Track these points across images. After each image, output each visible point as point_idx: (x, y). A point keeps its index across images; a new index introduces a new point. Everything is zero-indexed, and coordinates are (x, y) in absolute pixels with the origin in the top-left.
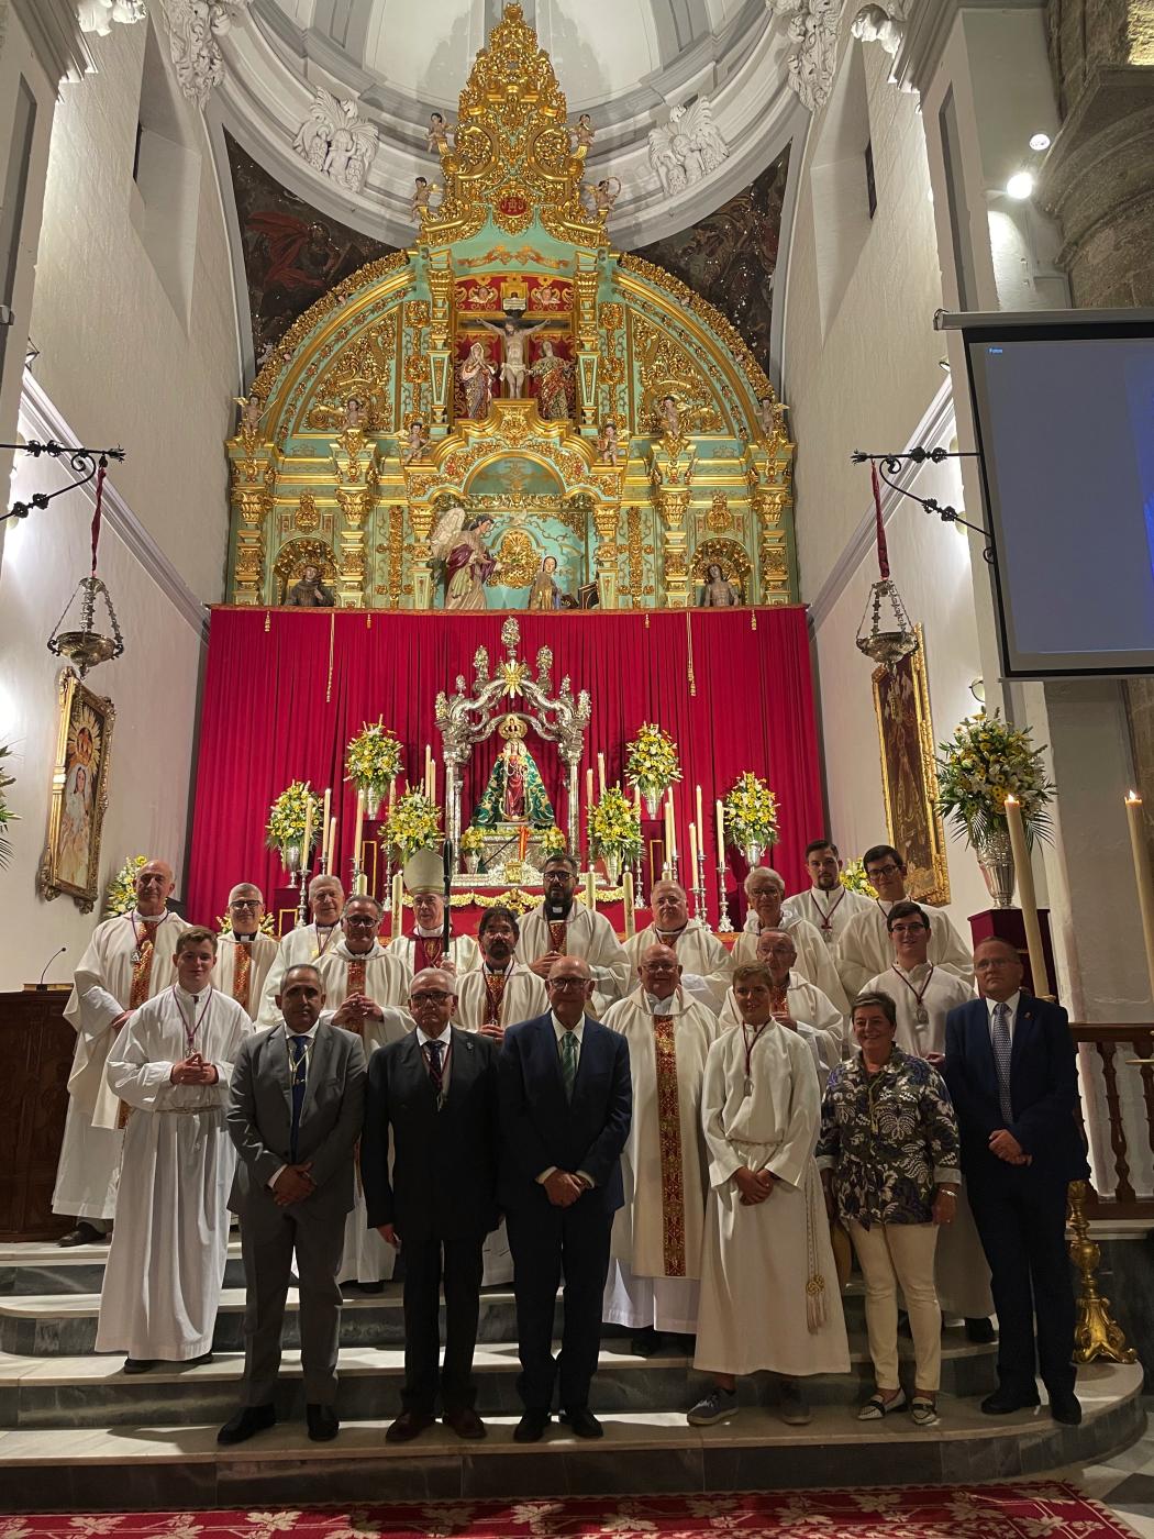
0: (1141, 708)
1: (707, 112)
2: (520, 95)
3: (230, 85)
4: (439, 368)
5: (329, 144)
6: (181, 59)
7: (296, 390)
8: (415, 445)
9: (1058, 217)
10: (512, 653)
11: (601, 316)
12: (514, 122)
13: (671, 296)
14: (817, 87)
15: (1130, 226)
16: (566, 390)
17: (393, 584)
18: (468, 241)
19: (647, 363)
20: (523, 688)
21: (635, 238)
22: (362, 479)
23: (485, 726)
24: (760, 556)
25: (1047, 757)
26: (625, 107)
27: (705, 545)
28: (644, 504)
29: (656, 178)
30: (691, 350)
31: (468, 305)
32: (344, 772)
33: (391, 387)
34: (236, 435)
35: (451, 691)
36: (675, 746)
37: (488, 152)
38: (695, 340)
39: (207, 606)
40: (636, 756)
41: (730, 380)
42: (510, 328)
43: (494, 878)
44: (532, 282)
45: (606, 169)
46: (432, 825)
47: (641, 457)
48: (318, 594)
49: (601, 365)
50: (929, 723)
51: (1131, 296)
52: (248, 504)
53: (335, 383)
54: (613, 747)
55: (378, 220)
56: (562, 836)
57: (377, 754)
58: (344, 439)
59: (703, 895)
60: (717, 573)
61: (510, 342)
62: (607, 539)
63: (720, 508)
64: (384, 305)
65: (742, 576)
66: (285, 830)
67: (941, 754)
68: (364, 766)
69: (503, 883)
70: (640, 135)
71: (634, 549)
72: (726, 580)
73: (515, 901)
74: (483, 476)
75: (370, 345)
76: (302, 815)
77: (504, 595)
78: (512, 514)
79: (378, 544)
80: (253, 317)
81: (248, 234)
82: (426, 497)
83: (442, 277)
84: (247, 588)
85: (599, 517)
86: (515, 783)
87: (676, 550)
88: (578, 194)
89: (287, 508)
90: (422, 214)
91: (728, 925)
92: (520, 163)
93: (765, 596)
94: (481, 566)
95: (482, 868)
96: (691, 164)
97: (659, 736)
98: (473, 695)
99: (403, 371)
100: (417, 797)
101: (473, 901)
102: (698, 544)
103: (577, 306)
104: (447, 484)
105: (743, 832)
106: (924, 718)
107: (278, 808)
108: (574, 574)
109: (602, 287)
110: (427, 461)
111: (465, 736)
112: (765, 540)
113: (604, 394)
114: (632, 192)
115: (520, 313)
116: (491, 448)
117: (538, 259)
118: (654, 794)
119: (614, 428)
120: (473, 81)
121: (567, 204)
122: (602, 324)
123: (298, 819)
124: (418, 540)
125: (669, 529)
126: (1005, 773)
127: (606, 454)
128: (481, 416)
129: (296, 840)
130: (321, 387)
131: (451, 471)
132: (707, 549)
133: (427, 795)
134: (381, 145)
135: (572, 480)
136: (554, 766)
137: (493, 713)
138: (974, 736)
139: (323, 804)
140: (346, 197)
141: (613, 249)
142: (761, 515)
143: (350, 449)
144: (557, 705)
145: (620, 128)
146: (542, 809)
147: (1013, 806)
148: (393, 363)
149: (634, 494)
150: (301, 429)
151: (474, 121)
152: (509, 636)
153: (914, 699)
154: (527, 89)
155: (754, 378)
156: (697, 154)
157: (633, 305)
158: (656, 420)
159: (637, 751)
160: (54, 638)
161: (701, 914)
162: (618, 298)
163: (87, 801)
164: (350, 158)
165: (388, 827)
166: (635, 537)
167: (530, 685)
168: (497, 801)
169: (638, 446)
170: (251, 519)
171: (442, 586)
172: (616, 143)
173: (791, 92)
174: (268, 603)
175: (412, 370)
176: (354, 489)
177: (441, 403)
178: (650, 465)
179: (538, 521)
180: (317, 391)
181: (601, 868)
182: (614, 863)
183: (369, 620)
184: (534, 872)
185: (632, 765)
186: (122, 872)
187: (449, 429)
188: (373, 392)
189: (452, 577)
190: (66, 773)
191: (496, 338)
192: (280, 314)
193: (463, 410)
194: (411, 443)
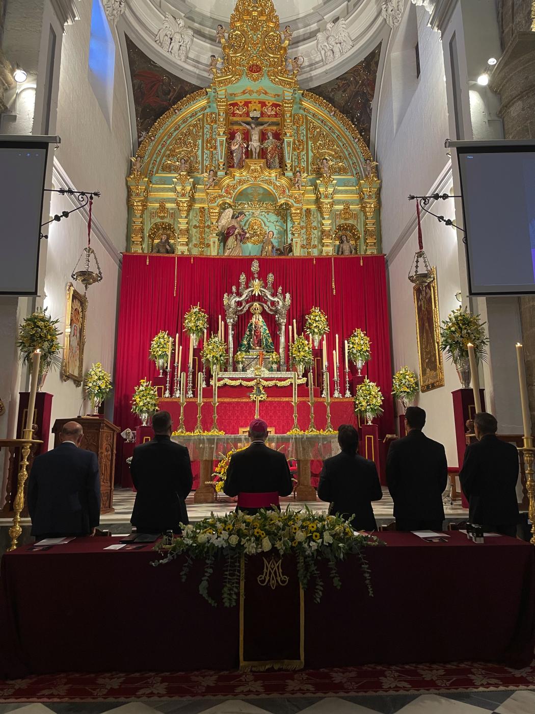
0: (526, 307)
1: (344, 26)
2: (258, 17)
3: (128, 13)
4: (221, 144)
5: (171, 39)
6: (107, 3)
7: (157, 153)
8: (211, 180)
9: (499, 94)
10: (256, 276)
11: (294, 119)
12: (255, 29)
13: (326, 111)
14: (394, 18)
15: (529, 101)
16: (278, 155)
17: (201, 243)
18: (234, 85)
19: (315, 143)
20: (261, 291)
21: (310, 83)
22: (187, 195)
23: (243, 308)
24: (364, 231)
25: (486, 326)
26: (306, 21)
27: (339, 226)
28: (313, 207)
29: (320, 55)
30: (335, 136)
31: (234, 115)
32: (182, 327)
33: (199, 153)
34: (130, 174)
35: (230, 292)
36: (326, 317)
37: (243, 43)
38: (336, 132)
39: (121, 253)
40: (309, 321)
41: (352, 150)
42: (253, 126)
43: (249, 374)
44: (263, 104)
45: (297, 51)
46: (223, 351)
47: (312, 186)
48: (168, 247)
49: (294, 143)
50: (438, 310)
51: (528, 131)
52: (137, 206)
53: (174, 150)
54: (299, 317)
55: (193, 74)
56: (278, 356)
57: (197, 320)
59: (338, 381)
60: (345, 239)
61: (253, 132)
62: (296, 223)
63: (347, 209)
64: (196, 114)
65: (356, 240)
66: (157, 352)
67: (442, 325)
68: (192, 324)
69: (253, 376)
70: (312, 35)
71: (308, 228)
72: (349, 242)
73: (259, 384)
74: (242, 194)
75: (189, 133)
77: (250, 248)
78: (254, 211)
79: (194, 224)
81: (135, 81)
82: (216, 204)
83: (223, 102)
84: (137, 244)
85: (293, 213)
86: (257, 333)
87: (327, 228)
88: (284, 63)
89: (154, 208)
90: (214, 72)
91: (349, 394)
92: (258, 48)
93: (366, 250)
94: (240, 235)
95: (244, 370)
96: (336, 49)
97: (320, 313)
98: (239, 294)
99: (205, 145)
100: (216, 339)
101: (241, 383)
102: (337, 225)
103: (283, 116)
104: (225, 198)
105: (355, 354)
106: (435, 307)
107: (154, 343)
108: (281, 238)
109: (295, 106)
111: (235, 313)
112: (367, 224)
113: (295, 157)
114: (308, 61)
115: (257, 118)
116: (244, 182)
117: (266, 93)
118: (317, 338)
119: (300, 173)
120: (237, 9)
121: (279, 68)
122: (295, 124)
123: (163, 347)
124: (212, 223)
125: (324, 219)
126: (468, 333)
127: (296, 185)
128: (241, 166)
129: (163, 356)
130: (168, 152)
131: (227, 192)
132: (340, 228)
133: (221, 338)
134: (194, 39)
135: (281, 196)
136: (273, 325)
137: (247, 302)
138: (456, 317)
139: (174, 341)
140: (179, 63)
141: (300, 89)
142: (365, 213)
143: (182, 181)
144: (276, 299)
145: (303, 31)
146: (269, 344)
147: (471, 347)
148: (200, 141)
149: (308, 202)
150: (159, 172)
151: (236, 28)
152: (254, 268)
153: (431, 299)
154: (261, 13)
155: (363, 150)
156: (339, 44)
157: (308, 115)
158: (319, 169)
159: (310, 319)
160: (74, 273)
161: (337, 390)
162: (302, 111)
163: (78, 340)
164: (180, 46)
165: (204, 352)
166: (308, 222)
167: (264, 290)
168: (250, 340)
169: (310, 180)
170: (138, 213)
172: (301, 38)
173: (382, 18)
174: (146, 251)
175: (209, 145)
176: (183, 200)
177: (222, 160)
178: (316, 190)
179: (265, 214)
180: (166, 154)
181: (296, 370)
182: (301, 368)
183: (192, 260)
184: (267, 372)
185: (308, 325)
186: (91, 370)
187: (226, 172)
188: (191, 155)
189: (227, 239)
190: (71, 328)
191: (247, 130)
192: (149, 119)
193: (232, 164)
194: (209, 179)
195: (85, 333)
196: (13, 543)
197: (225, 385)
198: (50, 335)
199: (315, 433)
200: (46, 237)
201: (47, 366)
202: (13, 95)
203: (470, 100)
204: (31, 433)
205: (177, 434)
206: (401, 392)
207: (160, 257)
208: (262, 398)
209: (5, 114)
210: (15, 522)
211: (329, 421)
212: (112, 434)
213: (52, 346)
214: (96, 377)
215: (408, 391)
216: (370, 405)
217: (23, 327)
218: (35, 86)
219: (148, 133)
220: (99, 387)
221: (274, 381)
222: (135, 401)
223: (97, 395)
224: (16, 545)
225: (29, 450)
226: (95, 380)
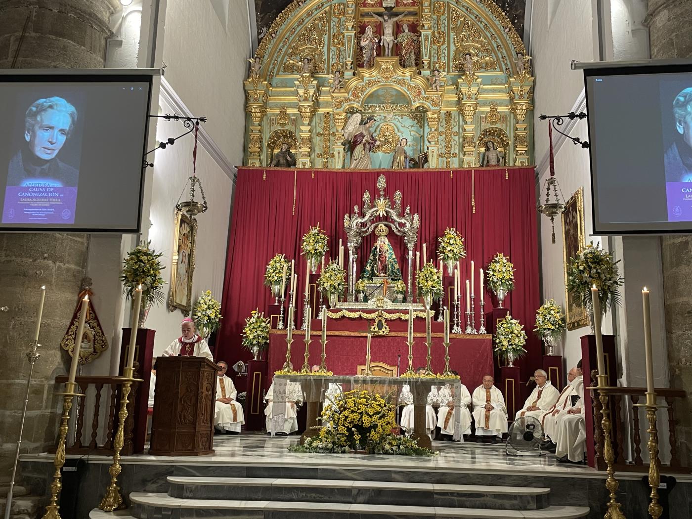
4: (350, 41)
7: (278, 52)
8: (337, 82)
10: (382, 193)
11: (434, 8)
15: (676, 10)
16: (415, 50)
17: (325, 153)
19: (458, 34)
20: (387, 212)
22: (310, 99)
23: (368, 229)
24: (514, 137)
25: (621, 265)
27: (485, 131)
28: (454, 109)
30: (482, 26)
31: (365, 5)
32: (300, 250)
33: (325, 50)
34: (248, 77)
35: (351, 213)
36: (463, 239)
38: (483, 20)
39: (236, 167)
40: (443, 244)
41: (502, 42)
42: (386, 18)
43: (371, 305)
46: (341, 279)
47: (452, 85)
48: (288, 158)
49: (433, 36)
50: (584, 237)
51: (674, 45)
52: (255, 113)
53: (297, 48)
54: (432, 240)
56: (404, 285)
57: (316, 242)
58: (301, 79)
59: (472, 315)
60: (491, 146)
61: (386, 25)
62: (433, 130)
63: (494, 111)
64: (322, 6)
65: (505, 147)
66: (273, 277)
68: (310, 248)
69: (375, 307)
71: (448, 134)
72: (496, 149)
73: (380, 316)
74: (372, 96)
75: (314, 28)
76: (281, 271)
77: (381, 158)
78: (386, 115)
79: (318, 132)
80: (257, 15)
82: (342, 109)
84: (255, 155)
85: (429, 118)
86: (382, 258)
87: (470, 134)
89: (273, 114)
91: (484, 330)
93: (516, 159)
94: (369, 143)
95: (366, 299)
97: (455, 234)
98: (362, 215)
99: (331, 40)
100: (335, 266)
101: (360, 316)
102: (482, 130)
103: (421, 4)
104: (352, 102)
105: (496, 283)
107: (270, 267)
108: (416, 146)
110: (342, 90)
111: (359, 233)
112: (517, 129)
113: (434, 51)
115: (391, 8)
116: (375, 83)
118: (450, 264)
119: (439, 72)
122: (435, 13)
123: (279, 272)
124: (337, 131)
125: (466, 123)
126: (598, 273)
127: (434, 86)
128: (371, 65)
129: (279, 282)
130: (290, 51)
131: (355, 95)
132: (486, 133)
133: (340, 264)
135: (416, 99)
136: (402, 248)
137: (372, 222)
138: (586, 255)
139: (291, 265)
142: (515, 116)
143: (305, 84)
144: (403, 221)
146: (395, 270)
147: (595, 291)
148: (326, 37)
149: (449, 104)
150: (280, 73)
152: (381, 185)
155: (515, 41)
157: (451, 2)
158: (461, 65)
159: (443, 242)
160: (179, 204)
161: (470, 325)
163: (186, 266)
165: (321, 280)
166: (448, 128)
167: (390, 210)
168: (373, 266)
169: (452, 78)
170: (256, 120)
171: (349, 153)
174: (264, 164)
175: (336, 40)
176: (306, 104)
177: (350, 59)
178: (457, 89)
179: (399, 118)
180: (289, 52)
181: (422, 301)
182: (429, 299)
183: (313, 175)
184: (390, 303)
185: (441, 249)
186: (200, 298)
187: (354, 73)
188: (316, 52)
189: (354, 149)
190: (178, 255)
191: (379, 22)
192: (270, 12)
193: (362, 62)
194: (335, 81)
195: (195, 258)
196: (112, 481)
197: (343, 317)
198: (153, 269)
199: (431, 377)
200: (152, 165)
201: (150, 301)
202: (119, 20)
203: (611, 7)
204: (132, 371)
205: (282, 374)
206: (545, 329)
207: (278, 171)
208: (384, 332)
209: (110, 40)
210: (115, 460)
211: (447, 364)
212: (213, 373)
213: (155, 281)
214: (206, 306)
215: (552, 328)
216: (512, 345)
217: (127, 260)
218: (141, 9)
219: (269, 30)
220: (208, 316)
221: (398, 314)
222: (245, 333)
223: (206, 325)
224: (116, 483)
225: (130, 388)
226: (204, 309)
